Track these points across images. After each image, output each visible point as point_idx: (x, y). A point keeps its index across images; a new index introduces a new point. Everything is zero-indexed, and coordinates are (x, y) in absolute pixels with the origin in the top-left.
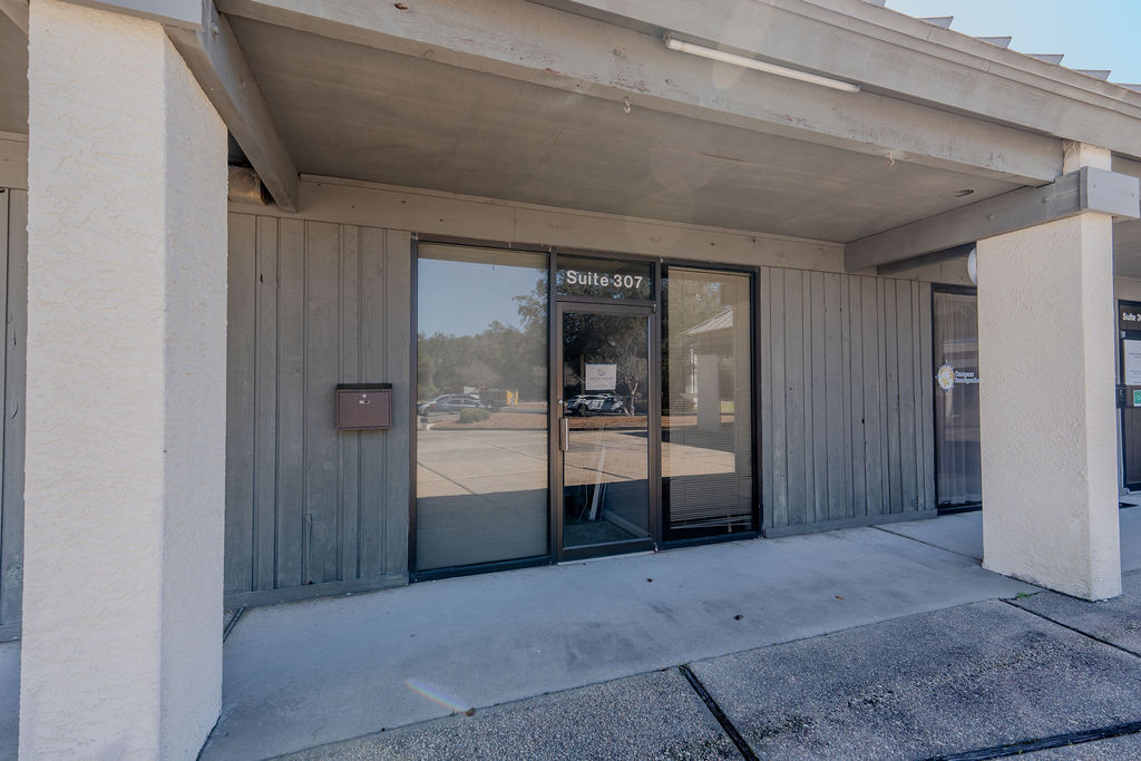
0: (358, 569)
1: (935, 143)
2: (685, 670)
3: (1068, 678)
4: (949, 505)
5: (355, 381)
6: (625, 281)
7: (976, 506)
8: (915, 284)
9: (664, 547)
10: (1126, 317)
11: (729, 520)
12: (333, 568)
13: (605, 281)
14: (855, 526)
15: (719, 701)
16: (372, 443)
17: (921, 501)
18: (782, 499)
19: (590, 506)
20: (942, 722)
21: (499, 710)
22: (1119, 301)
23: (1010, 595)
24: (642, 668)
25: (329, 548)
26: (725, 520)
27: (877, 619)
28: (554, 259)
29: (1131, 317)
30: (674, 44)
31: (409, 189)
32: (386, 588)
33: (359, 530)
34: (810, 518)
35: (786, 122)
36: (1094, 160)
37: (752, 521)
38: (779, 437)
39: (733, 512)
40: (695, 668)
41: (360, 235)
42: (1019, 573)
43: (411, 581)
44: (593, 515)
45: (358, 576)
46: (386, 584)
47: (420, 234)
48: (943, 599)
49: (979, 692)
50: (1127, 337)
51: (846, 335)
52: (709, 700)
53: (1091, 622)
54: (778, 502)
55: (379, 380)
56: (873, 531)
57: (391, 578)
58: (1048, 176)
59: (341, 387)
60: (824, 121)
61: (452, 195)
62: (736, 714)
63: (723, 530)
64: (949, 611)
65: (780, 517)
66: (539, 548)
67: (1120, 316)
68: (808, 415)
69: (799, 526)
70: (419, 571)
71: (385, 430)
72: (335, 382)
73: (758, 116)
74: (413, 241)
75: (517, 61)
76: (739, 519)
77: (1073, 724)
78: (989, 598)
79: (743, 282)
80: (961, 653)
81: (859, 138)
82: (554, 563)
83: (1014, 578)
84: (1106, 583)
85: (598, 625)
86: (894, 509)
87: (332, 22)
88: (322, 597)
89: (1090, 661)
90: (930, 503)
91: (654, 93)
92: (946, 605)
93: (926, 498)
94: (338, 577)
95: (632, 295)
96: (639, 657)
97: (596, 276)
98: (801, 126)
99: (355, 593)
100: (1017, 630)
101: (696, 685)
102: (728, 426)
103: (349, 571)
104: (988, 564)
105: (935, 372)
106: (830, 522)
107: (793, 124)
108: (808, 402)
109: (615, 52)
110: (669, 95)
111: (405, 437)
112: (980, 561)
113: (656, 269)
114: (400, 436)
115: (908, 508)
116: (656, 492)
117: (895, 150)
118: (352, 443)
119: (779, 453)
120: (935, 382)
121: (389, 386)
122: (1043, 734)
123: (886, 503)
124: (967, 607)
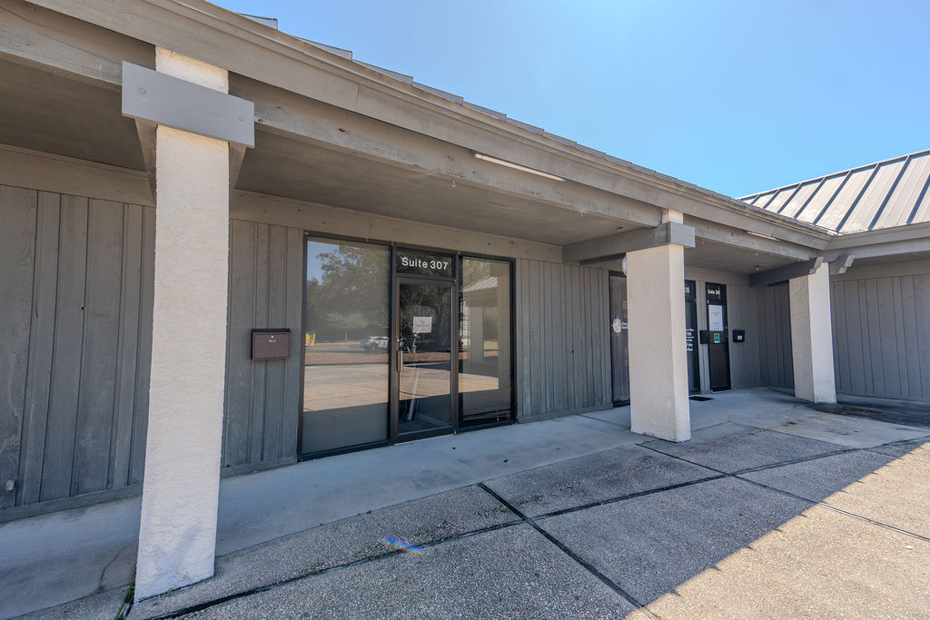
0: (262, 455)
1: (601, 207)
2: (481, 485)
3: (657, 471)
4: (620, 402)
5: (264, 327)
6: (437, 265)
7: (627, 403)
8: (600, 271)
9: (460, 432)
10: (709, 292)
11: (497, 413)
12: (244, 455)
13: (425, 265)
14: (568, 415)
15: (499, 494)
16: (275, 369)
17: (604, 399)
18: (528, 400)
19: (408, 411)
20: (600, 491)
21: (385, 510)
22: (707, 283)
23: (640, 442)
24: (458, 486)
25: (241, 441)
26: (494, 414)
27: (576, 456)
28: (394, 249)
29: (712, 292)
30: (478, 156)
31: (304, 203)
32: (282, 466)
33: (264, 427)
34: (544, 411)
35: (531, 195)
36: (675, 217)
37: (511, 414)
38: (526, 360)
39: (500, 409)
40: (486, 484)
41: (269, 230)
42: (647, 433)
43: (299, 461)
44: (410, 416)
45: (262, 459)
46: (282, 463)
47: (309, 232)
48: (609, 446)
49: (618, 480)
50: (710, 304)
51: (563, 301)
52: (494, 495)
53: (674, 450)
54: (526, 402)
55: (280, 326)
56: (577, 417)
57: (285, 459)
58: (655, 224)
59: (254, 331)
60: (550, 196)
61: (330, 207)
62: (508, 498)
63: (493, 420)
64: (611, 451)
65: (527, 411)
66: (382, 435)
67: (707, 292)
68: (543, 348)
69: (538, 416)
70: (303, 455)
71: (284, 359)
72: (250, 327)
73: (518, 191)
74: (305, 236)
75: (400, 160)
76: (502, 413)
77: (654, 487)
78: (630, 444)
79: (506, 266)
80: (613, 466)
81: (566, 203)
82: (393, 444)
83: (644, 435)
84: (683, 433)
85: (429, 471)
86: (590, 404)
87: (307, 137)
88: (237, 475)
89: (668, 465)
90: (609, 401)
91: (468, 178)
92: (611, 448)
93: (607, 398)
94: (247, 461)
95: (441, 273)
96: (456, 482)
97: (420, 262)
98: (538, 197)
99: (259, 471)
100: (640, 456)
101: (487, 490)
102: (494, 358)
103: (256, 455)
104: (632, 429)
105: (611, 323)
106: (555, 413)
107: (535, 196)
108: (542, 341)
109: (449, 157)
110: (474, 180)
111: (297, 364)
112: (630, 428)
113: (456, 258)
114: (294, 364)
115: (598, 404)
116: (454, 401)
117: (583, 210)
118: (261, 368)
119: (526, 372)
120: (611, 328)
121: (288, 330)
122: (640, 491)
123: (586, 400)
124: (619, 449)
